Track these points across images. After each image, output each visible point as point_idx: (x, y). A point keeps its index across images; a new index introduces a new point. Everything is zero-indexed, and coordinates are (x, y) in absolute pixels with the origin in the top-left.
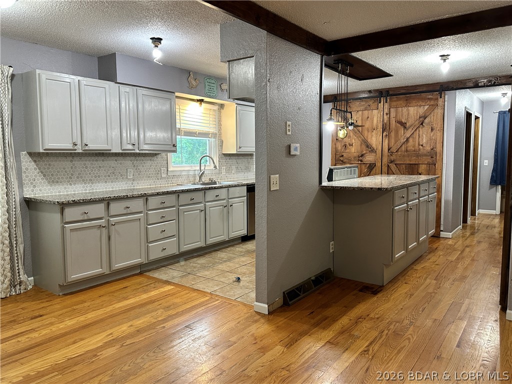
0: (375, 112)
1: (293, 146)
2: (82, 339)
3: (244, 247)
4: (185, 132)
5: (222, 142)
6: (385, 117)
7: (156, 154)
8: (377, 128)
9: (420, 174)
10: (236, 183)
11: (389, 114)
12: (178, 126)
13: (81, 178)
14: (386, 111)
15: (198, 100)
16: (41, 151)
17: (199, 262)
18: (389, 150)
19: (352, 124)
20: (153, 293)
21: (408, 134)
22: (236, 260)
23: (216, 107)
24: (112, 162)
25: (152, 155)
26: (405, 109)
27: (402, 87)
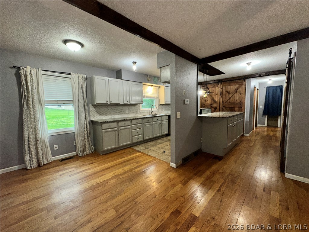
0: (217, 88)
1: (186, 100)
2: (104, 175)
3: (167, 138)
4: (146, 97)
5: (160, 100)
6: (221, 90)
7: (136, 105)
8: (218, 94)
9: (235, 111)
10: (164, 115)
11: (222, 88)
12: (144, 94)
13: (110, 113)
14: (221, 87)
15: (151, 85)
16: (96, 104)
17: (151, 143)
18: (222, 102)
19: (209, 92)
20: (134, 155)
21: (230, 96)
22: (164, 143)
23: (157, 88)
24: (121, 108)
25: (135, 105)
26: (229, 87)
27: (228, 78)
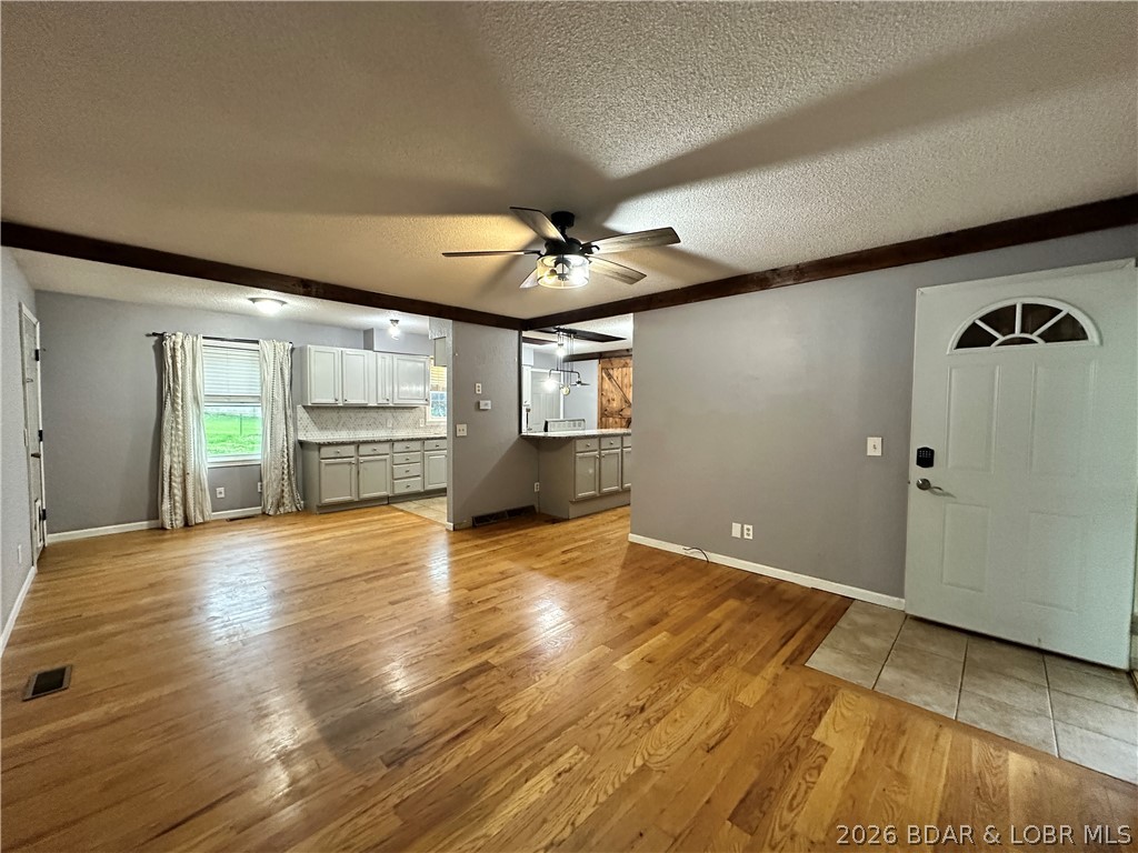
7: (413, 408)
16: (310, 404)
25: (410, 408)
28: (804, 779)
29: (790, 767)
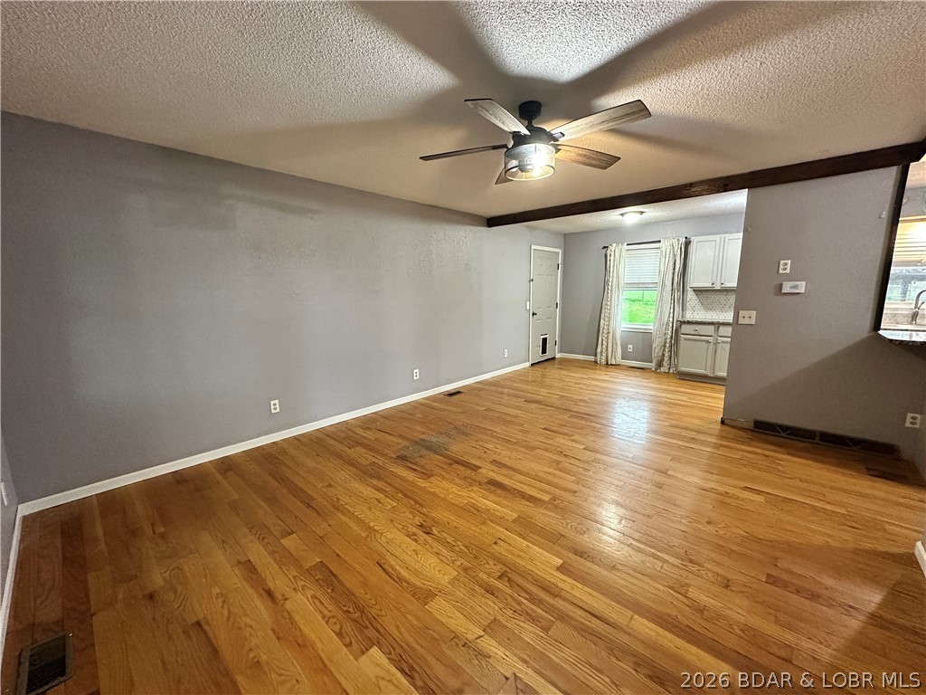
1: (787, 284)
28: (333, 617)
29: (348, 611)
